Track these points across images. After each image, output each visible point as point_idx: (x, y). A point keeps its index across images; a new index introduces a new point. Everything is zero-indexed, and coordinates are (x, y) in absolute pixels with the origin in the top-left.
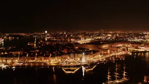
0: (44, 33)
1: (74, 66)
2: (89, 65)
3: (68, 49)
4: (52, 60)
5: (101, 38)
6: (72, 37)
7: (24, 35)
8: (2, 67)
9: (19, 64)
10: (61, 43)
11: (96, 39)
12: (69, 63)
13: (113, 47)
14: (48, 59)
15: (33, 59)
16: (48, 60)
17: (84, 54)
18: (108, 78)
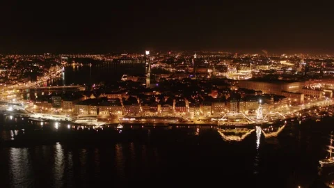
0: (143, 56)
1: (243, 127)
2: (271, 125)
3: (220, 91)
4: (193, 113)
5: (272, 68)
6: (209, 64)
7: (100, 58)
8: (95, 125)
9: (127, 119)
10: (193, 77)
11: (263, 71)
12: (232, 120)
13: (310, 88)
14: (185, 111)
15: (152, 110)
16: (184, 113)
17: (260, 101)
18: (330, 151)
